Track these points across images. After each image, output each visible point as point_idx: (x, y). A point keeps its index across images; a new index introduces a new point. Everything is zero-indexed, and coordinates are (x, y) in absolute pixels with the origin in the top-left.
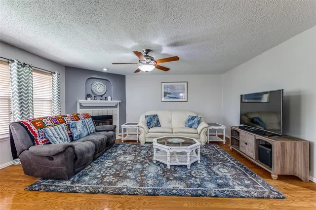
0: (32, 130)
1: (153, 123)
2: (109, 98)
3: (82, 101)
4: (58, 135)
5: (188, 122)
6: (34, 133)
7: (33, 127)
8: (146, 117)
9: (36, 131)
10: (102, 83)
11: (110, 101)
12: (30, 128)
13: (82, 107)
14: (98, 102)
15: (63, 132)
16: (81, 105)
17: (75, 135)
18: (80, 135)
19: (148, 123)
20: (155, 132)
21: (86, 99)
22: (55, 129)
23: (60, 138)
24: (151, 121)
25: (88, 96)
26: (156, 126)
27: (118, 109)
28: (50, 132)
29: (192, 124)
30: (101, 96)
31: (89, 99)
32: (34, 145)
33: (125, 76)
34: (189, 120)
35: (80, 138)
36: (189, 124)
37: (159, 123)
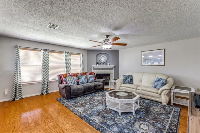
0: (62, 78)
1: (127, 81)
2: (108, 64)
3: (94, 66)
4: (71, 81)
5: (155, 83)
6: (62, 79)
7: (63, 77)
8: (124, 76)
9: (63, 79)
10: (104, 56)
11: (108, 66)
12: (62, 77)
13: (94, 69)
14: (102, 67)
15: (73, 80)
16: (94, 68)
17: (80, 82)
18: (82, 82)
19: (124, 80)
20: (126, 87)
21: (96, 65)
22: (70, 79)
23: (71, 83)
24: (126, 79)
25: (97, 63)
26: (129, 83)
27: (114, 70)
28: (68, 80)
29: (157, 85)
30: (103, 63)
31: (98, 65)
32: (62, 83)
33: (118, 50)
34: (156, 81)
35: (82, 84)
36: (155, 84)
37: (132, 81)
